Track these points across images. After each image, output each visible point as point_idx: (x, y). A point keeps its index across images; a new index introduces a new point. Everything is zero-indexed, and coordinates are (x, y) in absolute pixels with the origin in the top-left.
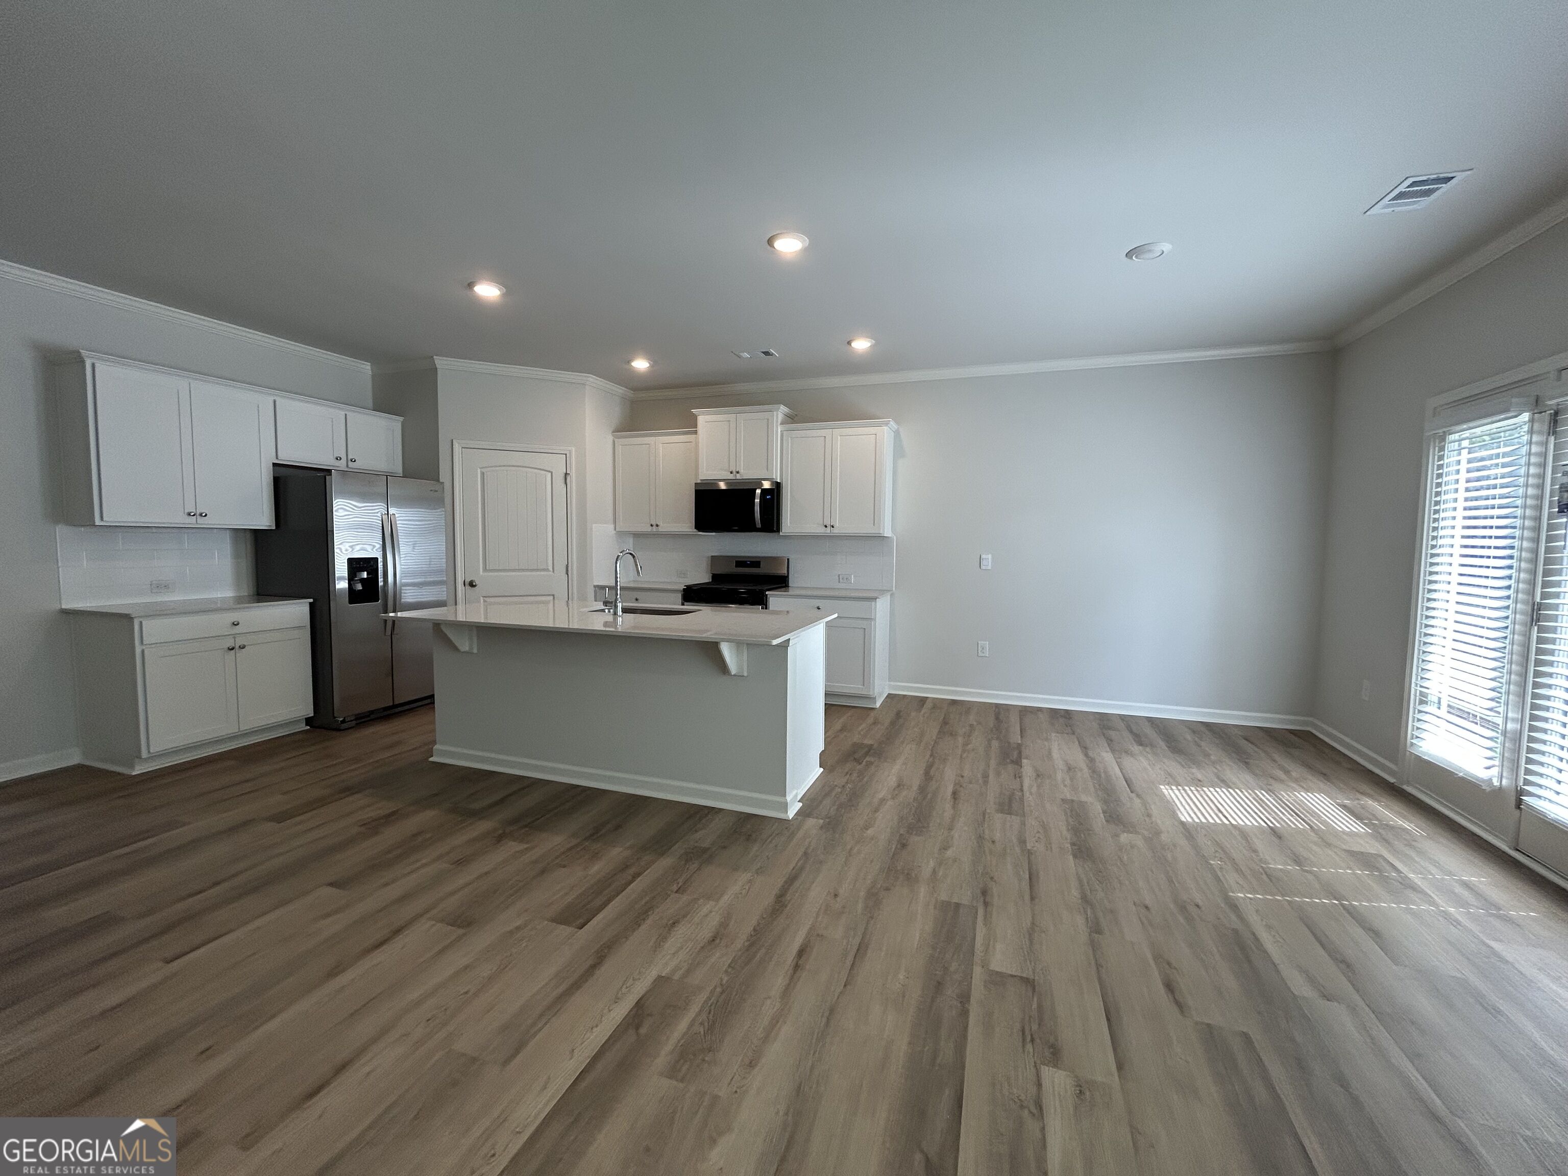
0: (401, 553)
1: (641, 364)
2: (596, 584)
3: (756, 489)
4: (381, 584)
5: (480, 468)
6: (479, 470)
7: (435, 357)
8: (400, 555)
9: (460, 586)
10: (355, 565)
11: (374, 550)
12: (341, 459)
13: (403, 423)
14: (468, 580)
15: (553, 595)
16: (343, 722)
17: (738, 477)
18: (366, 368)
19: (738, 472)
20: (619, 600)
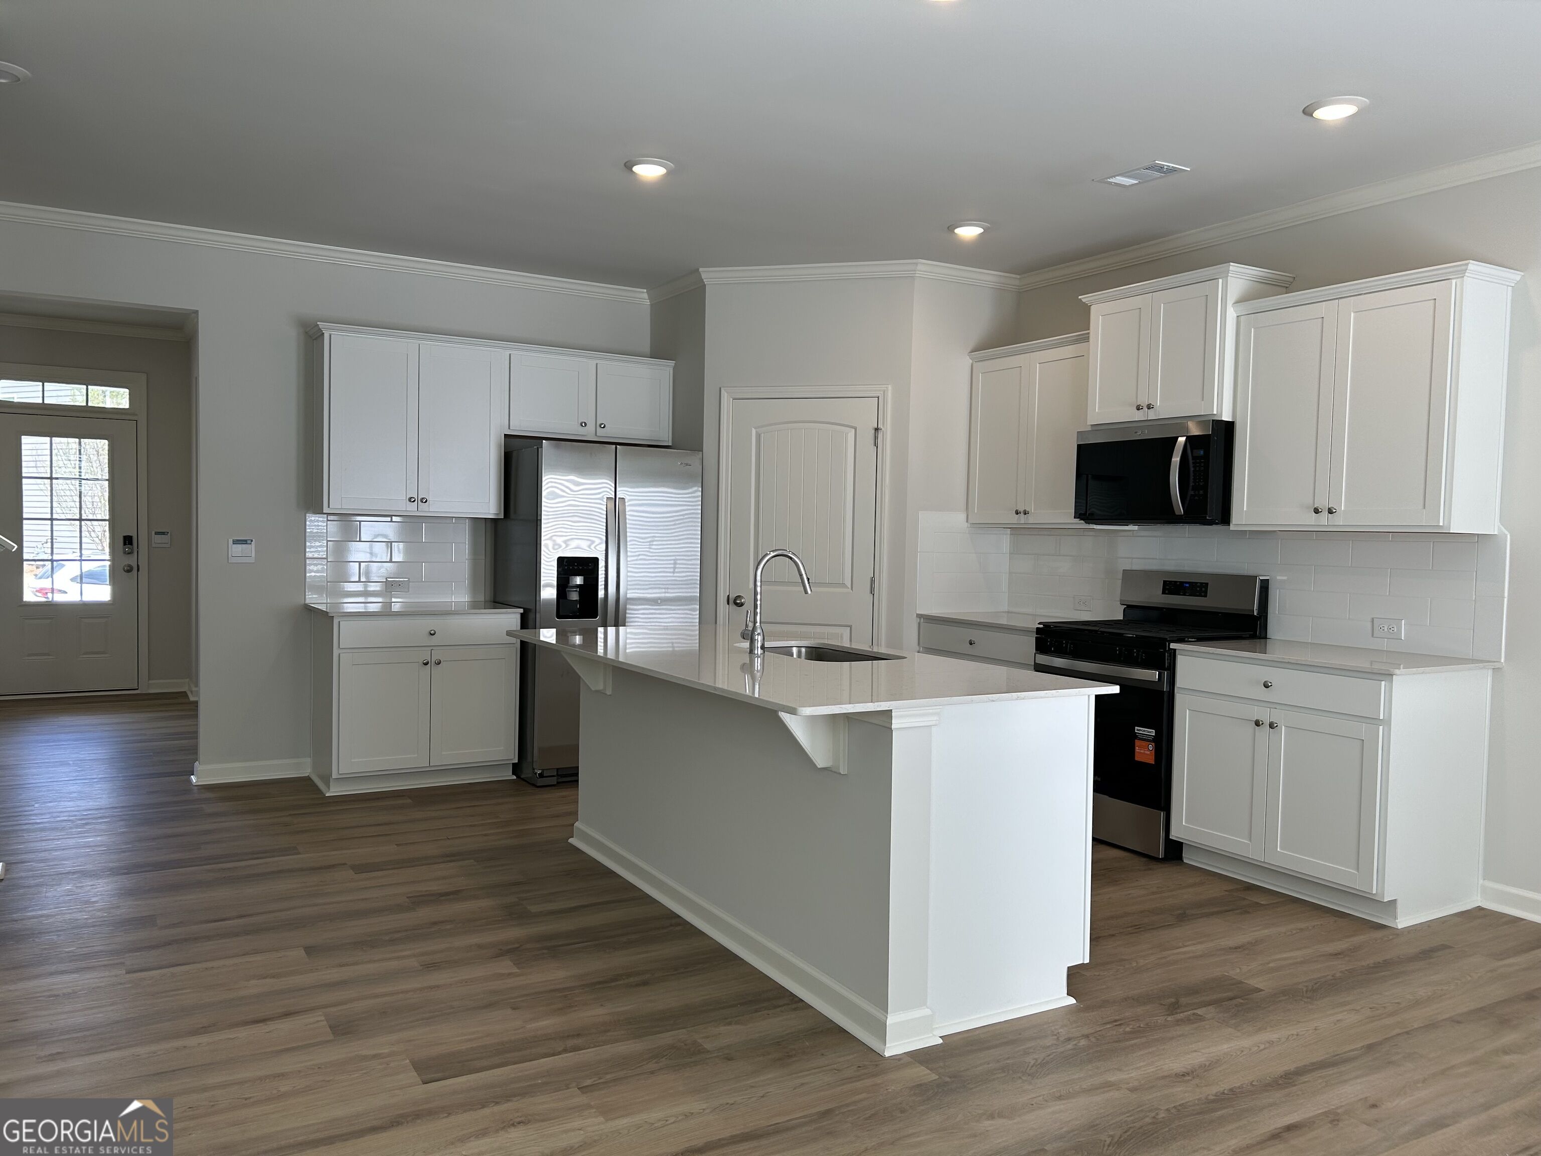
0: (629, 554)
1: (968, 233)
2: (920, 612)
3: (1177, 438)
4: (601, 594)
5: (755, 428)
6: (754, 431)
7: (701, 269)
8: (627, 556)
9: (722, 605)
10: (567, 566)
11: (592, 547)
12: (586, 424)
13: (675, 368)
14: (732, 596)
15: (851, 627)
16: (541, 775)
17: (1152, 415)
18: (642, 297)
19: (1149, 407)
20: (759, 631)
